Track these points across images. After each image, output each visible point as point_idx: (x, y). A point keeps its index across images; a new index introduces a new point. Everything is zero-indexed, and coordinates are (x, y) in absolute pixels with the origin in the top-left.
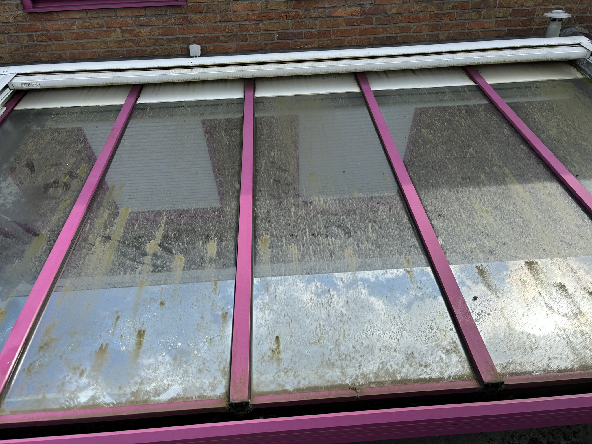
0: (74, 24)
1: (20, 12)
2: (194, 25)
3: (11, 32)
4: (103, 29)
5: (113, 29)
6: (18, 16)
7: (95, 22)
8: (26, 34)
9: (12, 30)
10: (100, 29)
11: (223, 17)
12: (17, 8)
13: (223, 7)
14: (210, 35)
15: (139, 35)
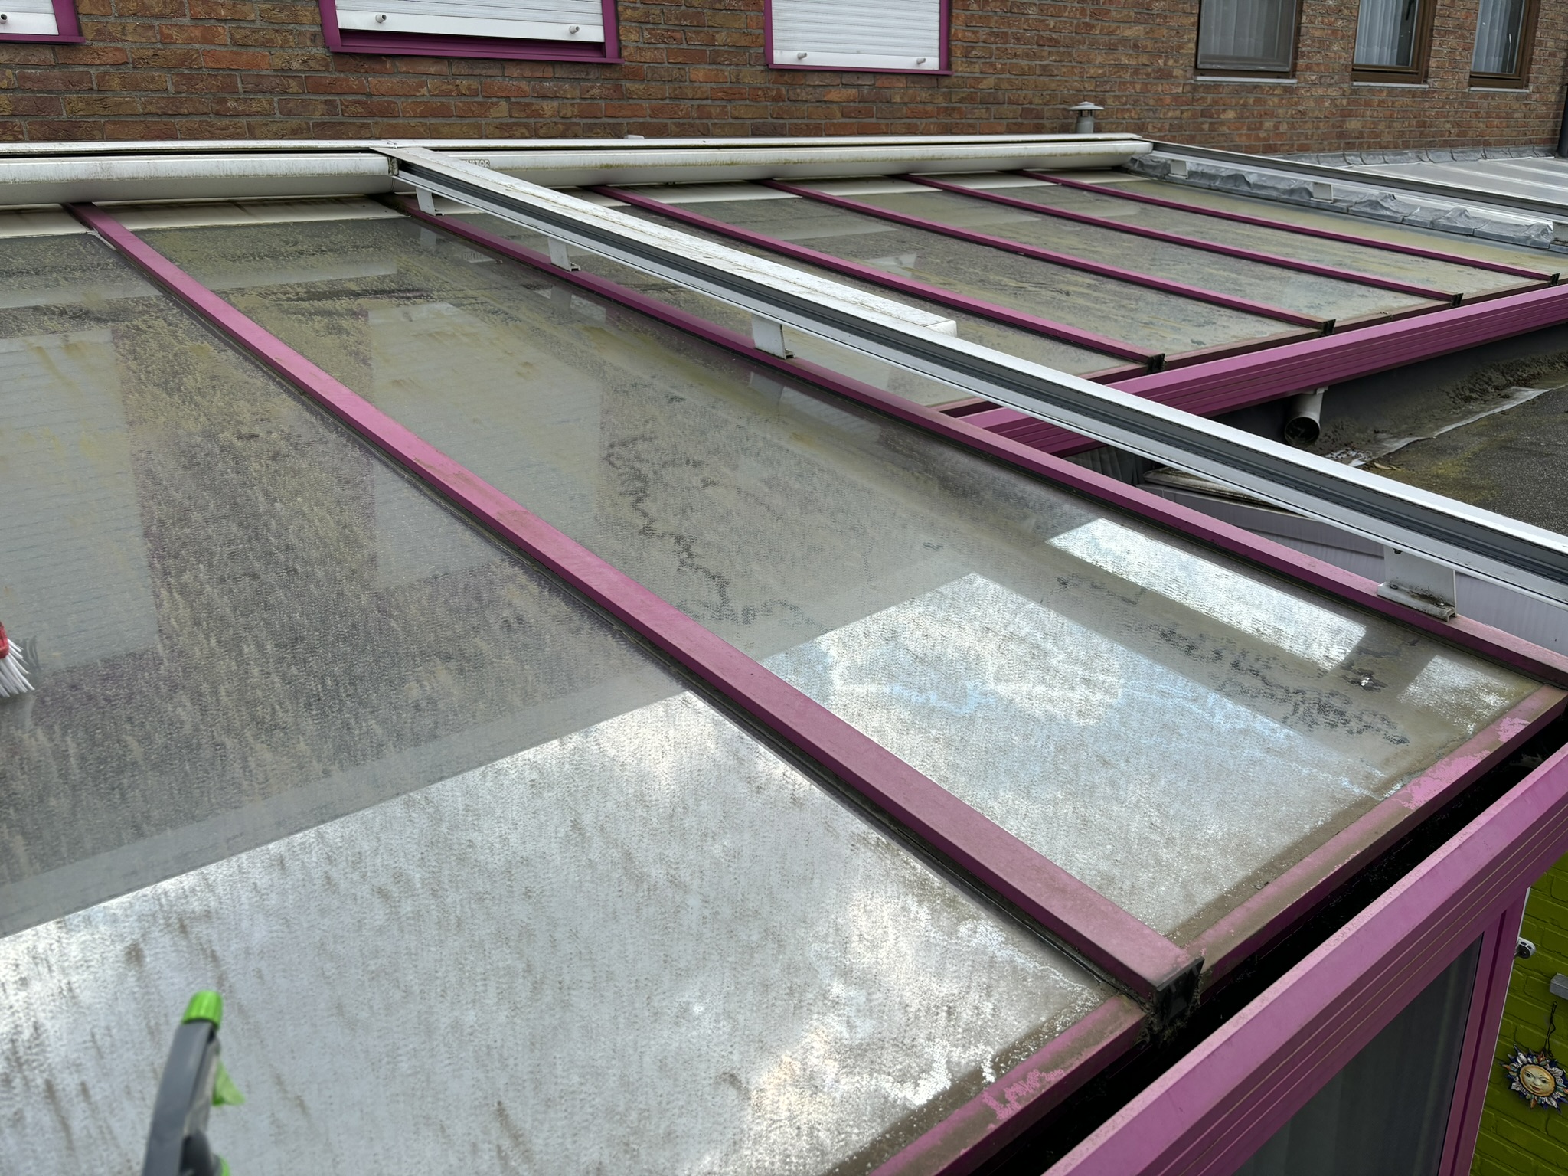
0: (422, 85)
1: (318, 51)
2: (631, 101)
3: (290, 90)
4: (476, 99)
5: (495, 100)
6: (312, 58)
7: (464, 83)
8: (322, 97)
9: (294, 86)
10: (469, 99)
11: (675, 89)
12: (313, 41)
13: (676, 74)
14: (655, 120)
15: (540, 116)
